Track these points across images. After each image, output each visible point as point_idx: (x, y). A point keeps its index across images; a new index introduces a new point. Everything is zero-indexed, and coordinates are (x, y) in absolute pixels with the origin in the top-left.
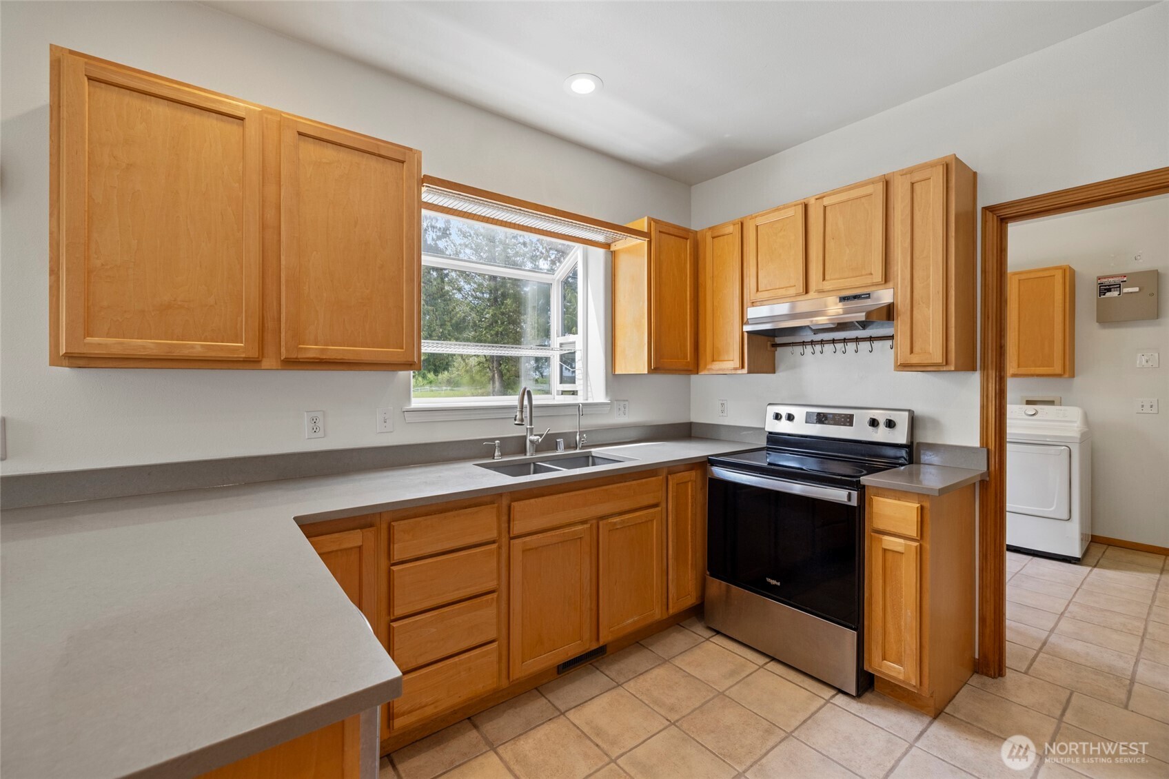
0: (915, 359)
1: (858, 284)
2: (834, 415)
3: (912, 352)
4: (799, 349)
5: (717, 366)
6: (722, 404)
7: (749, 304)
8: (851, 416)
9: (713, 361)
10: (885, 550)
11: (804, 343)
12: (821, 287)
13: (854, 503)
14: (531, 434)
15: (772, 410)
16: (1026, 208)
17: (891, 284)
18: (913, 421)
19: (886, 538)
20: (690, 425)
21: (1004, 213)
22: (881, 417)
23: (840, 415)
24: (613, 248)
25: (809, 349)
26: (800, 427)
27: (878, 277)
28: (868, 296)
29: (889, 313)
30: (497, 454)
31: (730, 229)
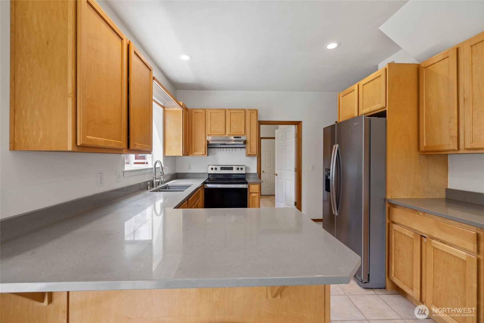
0: (251, 154)
1: (239, 134)
2: (228, 167)
3: (250, 152)
4: (217, 149)
5: (196, 153)
6: (190, 166)
7: (207, 135)
8: (233, 167)
9: (195, 152)
10: (252, 197)
11: (218, 148)
12: (230, 134)
13: (247, 187)
14: (156, 179)
15: (211, 167)
16: (269, 123)
17: (245, 135)
18: (246, 168)
19: (252, 194)
20: (177, 174)
21: (261, 123)
22: (240, 167)
23: (229, 167)
24: (166, 109)
25: (219, 149)
26: (219, 171)
27: (243, 134)
28: (240, 137)
29: (245, 142)
30: (149, 188)
31: (202, 111)
